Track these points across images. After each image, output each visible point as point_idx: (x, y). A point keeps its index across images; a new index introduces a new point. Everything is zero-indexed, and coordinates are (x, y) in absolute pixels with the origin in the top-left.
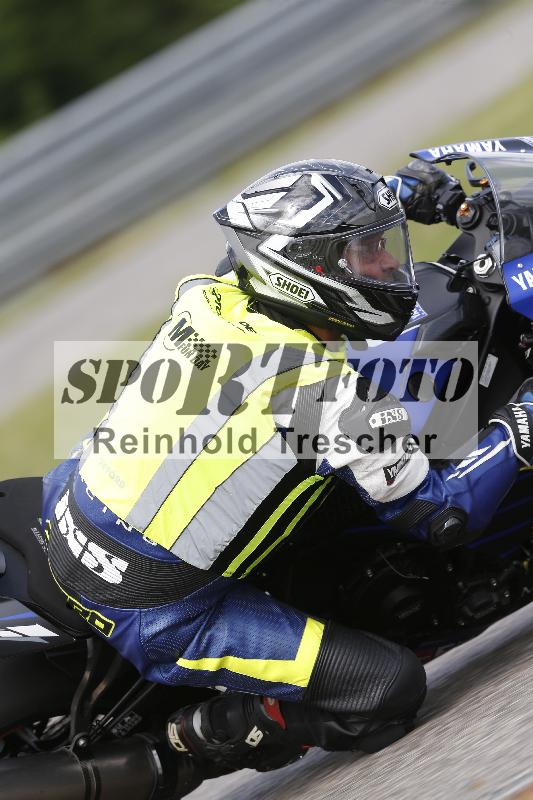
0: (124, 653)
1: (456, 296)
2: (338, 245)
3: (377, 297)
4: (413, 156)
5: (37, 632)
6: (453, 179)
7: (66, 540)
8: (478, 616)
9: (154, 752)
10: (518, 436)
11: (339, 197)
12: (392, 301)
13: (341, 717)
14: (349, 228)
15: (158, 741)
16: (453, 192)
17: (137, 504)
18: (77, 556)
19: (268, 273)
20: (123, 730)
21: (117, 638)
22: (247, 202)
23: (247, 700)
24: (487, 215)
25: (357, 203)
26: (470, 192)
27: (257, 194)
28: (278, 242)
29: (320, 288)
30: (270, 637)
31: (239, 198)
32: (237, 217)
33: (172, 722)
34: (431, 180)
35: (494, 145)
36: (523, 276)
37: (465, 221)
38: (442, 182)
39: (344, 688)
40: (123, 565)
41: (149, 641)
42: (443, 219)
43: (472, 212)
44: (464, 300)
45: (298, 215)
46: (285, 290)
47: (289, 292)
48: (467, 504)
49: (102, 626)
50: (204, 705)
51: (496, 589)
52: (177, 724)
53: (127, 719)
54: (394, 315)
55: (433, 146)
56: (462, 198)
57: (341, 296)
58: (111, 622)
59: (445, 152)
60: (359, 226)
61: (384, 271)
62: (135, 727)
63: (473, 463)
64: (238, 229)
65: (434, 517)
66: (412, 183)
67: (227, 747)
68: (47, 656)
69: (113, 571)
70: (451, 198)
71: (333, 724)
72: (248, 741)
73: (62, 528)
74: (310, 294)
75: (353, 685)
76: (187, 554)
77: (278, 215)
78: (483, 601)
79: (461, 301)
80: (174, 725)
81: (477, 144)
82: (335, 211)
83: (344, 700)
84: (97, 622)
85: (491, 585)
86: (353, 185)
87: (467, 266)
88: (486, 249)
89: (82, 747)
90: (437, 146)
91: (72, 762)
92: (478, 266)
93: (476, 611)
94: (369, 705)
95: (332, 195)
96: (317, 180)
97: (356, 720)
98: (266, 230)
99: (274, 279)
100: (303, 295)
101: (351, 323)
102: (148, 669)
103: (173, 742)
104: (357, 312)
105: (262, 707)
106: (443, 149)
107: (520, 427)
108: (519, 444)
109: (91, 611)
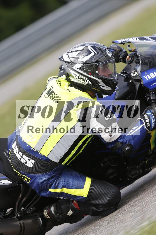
0: (33, 188)
1: (126, 83)
2: (96, 67)
3: (107, 82)
4: (113, 42)
5: (7, 182)
6: (124, 49)
7: (16, 155)
9: (40, 218)
10: (146, 123)
11: (96, 53)
12: (111, 83)
13: (96, 206)
14: (99, 62)
15: (41, 215)
16: (124, 53)
17: (37, 143)
18: (19, 159)
19: (75, 75)
20: (30, 212)
22: (69, 54)
23: (68, 201)
24: (135, 59)
25: (101, 54)
26: (129, 53)
27: (72, 52)
28: (79, 66)
29: (90, 79)
30: (76, 182)
31: (66, 53)
32: (66, 59)
34: (118, 50)
35: (136, 39)
37: (129, 61)
38: (121, 50)
39: (98, 197)
40: (33, 161)
41: (41, 184)
42: (121, 61)
43: (130, 59)
44: (129, 84)
45: (84, 58)
46: (80, 80)
47: (81, 80)
48: (132, 143)
49: (27, 180)
50: (55, 204)
51: (138, 169)
52: (47, 210)
53: (31, 209)
54: (111, 88)
56: (127, 55)
57: (97, 82)
58: (29, 178)
59: (122, 41)
60: (102, 61)
61: (108, 75)
62: (34, 211)
63: (133, 131)
64: (67, 62)
65: (123, 147)
66: (112, 51)
67: (61, 216)
68: (8, 190)
69: (30, 163)
70: (124, 55)
71: (94, 208)
72: (68, 214)
73: (15, 151)
74: (87, 81)
75: (100, 196)
76: (52, 158)
77: (78, 58)
78: (135, 173)
79: (128, 84)
80: (46, 210)
82: (95, 57)
84: (25, 179)
85: (136, 168)
86: (100, 49)
87: (129, 74)
88: (135, 69)
89: (19, 217)
90: (120, 39)
91: (16, 221)
92: (133, 74)
93: (132, 176)
94: (105, 202)
95: (94, 52)
96: (90, 48)
97: (101, 207)
98: (75, 62)
99: (77, 77)
100: (85, 81)
101: (99, 90)
102: (40, 192)
103: (45, 215)
104: (101, 87)
105: (73, 204)
106: (122, 40)
107: (146, 120)
108: (146, 125)
109: (23, 175)
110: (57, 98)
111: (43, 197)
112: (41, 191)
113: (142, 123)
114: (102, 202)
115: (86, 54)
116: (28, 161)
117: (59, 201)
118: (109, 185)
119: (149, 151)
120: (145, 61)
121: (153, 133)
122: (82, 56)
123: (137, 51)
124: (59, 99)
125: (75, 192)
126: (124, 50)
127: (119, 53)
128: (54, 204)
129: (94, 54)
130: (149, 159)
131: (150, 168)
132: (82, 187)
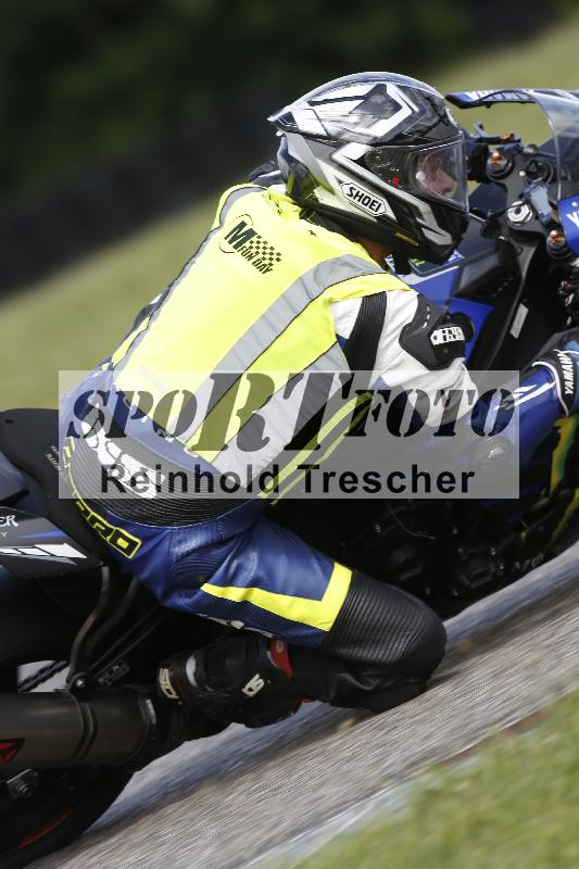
1: (490, 241)
2: (416, 158)
4: (449, 98)
8: (474, 585)
9: (148, 702)
10: (563, 381)
11: (416, 109)
14: (426, 140)
19: (340, 182)
20: (110, 680)
21: (138, 560)
22: (318, 109)
23: (251, 646)
27: (326, 101)
28: (356, 150)
29: (393, 201)
32: (307, 124)
33: (164, 667)
36: (578, 215)
37: (497, 169)
43: (505, 161)
45: (376, 125)
46: (356, 201)
47: (360, 204)
49: (125, 545)
50: (201, 651)
51: (494, 559)
52: (169, 669)
53: (116, 668)
54: (453, 236)
55: (470, 91)
58: (136, 539)
60: (435, 140)
64: (308, 136)
67: (220, 695)
72: (245, 690)
74: (382, 207)
78: (481, 569)
80: (166, 671)
82: (413, 123)
83: (365, 648)
84: (121, 542)
85: (488, 553)
86: (427, 98)
87: (498, 214)
88: (522, 196)
89: (79, 688)
90: (475, 89)
92: (513, 214)
93: (473, 580)
94: (391, 657)
95: (410, 107)
96: (394, 92)
97: (373, 673)
98: (343, 137)
99: (346, 189)
100: (375, 208)
101: (417, 241)
102: (168, 593)
103: (164, 688)
104: (423, 230)
105: (269, 653)
107: (565, 372)
108: (563, 390)
109: (115, 528)
110: (268, 256)
113: (550, 380)
114: (379, 657)
121: (566, 429)
123: (519, 141)
124: (275, 257)
125: (290, 606)
129: (410, 112)
130: (535, 525)
131: (528, 561)
132: (316, 594)
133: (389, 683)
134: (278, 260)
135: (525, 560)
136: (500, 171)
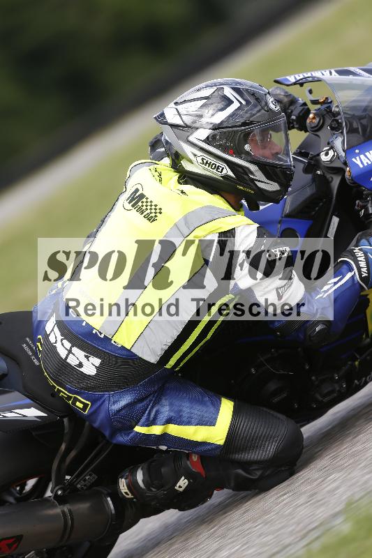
0: (96, 425)
1: (309, 176)
2: (244, 136)
3: (270, 171)
4: (276, 82)
5: (33, 413)
6: (300, 99)
7: (55, 347)
8: (326, 400)
9: (109, 499)
10: (359, 268)
11: (244, 102)
12: (280, 174)
13: (246, 465)
14: (251, 123)
15: (110, 491)
16: (302, 108)
18: (64, 357)
19: (195, 155)
20: (85, 485)
21: (91, 415)
22: (179, 107)
23: (177, 456)
24: (328, 121)
25: (255, 106)
26: (313, 108)
27: (185, 101)
28: (204, 133)
29: (231, 165)
31: (172, 105)
32: (172, 118)
33: (122, 478)
34: (286, 100)
35: (331, 73)
36: (360, 158)
37: (313, 125)
38: (293, 101)
40: (97, 362)
41: (115, 415)
42: (295, 126)
43: (318, 119)
44: (316, 179)
45: (216, 115)
46: (207, 167)
47: (210, 168)
49: (81, 406)
50: (145, 465)
51: (337, 381)
52: (125, 479)
53: (87, 478)
54: (280, 184)
55: (290, 75)
56: (308, 111)
57: (246, 171)
58: (87, 402)
59: (298, 78)
60: (258, 122)
62: (93, 483)
64: (172, 126)
65: (308, 324)
67: (161, 493)
69: (90, 366)
70: (302, 111)
71: (240, 471)
72: (177, 488)
73: (52, 339)
74: (224, 170)
76: (143, 352)
77: (201, 116)
78: (330, 389)
79: (314, 180)
80: (123, 480)
81: (319, 72)
82: (241, 112)
84: (78, 404)
85: (334, 378)
86: (252, 95)
87: (315, 156)
88: (329, 144)
89: (60, 496)
90: (292, 75)
91: (54, 506)
92: (324, 156)
93: (324, 396)
94: (267, 456)
95: (239, 101)
96: (228, 92)
97: (256, 467)
98: (194, 125)
99: (200, 160)
100: (220, 170)
101: (252, 189)
102: (113, 434)
103: (123, 491)
104: (256, 182)
105: (188, 463)
106: (297, 76)
107: (360, 262)
108: (360, 274)
109: (73, 396)
110: (153, 211)
111: (120, 447)
112: (115, 432)
113: (351, 269)
114: (259, 457)
115: (220, 106)
116: (84, 361)
117: (155, 456)
118: (276, 417)
119: (364, 336)
120: (351, 124)
122: (211, 112)
123: (331, 102)
124: (158, 211)
125: (195, 433)
126: (301, 101)
127: (288, 109)
128: (143, 465)
129: (239, 105)
130: (364, 356)
131: (364, 379)
133: (268, 472)
134: (160, 213)
135: (361, 378)
136: (315, 127)
